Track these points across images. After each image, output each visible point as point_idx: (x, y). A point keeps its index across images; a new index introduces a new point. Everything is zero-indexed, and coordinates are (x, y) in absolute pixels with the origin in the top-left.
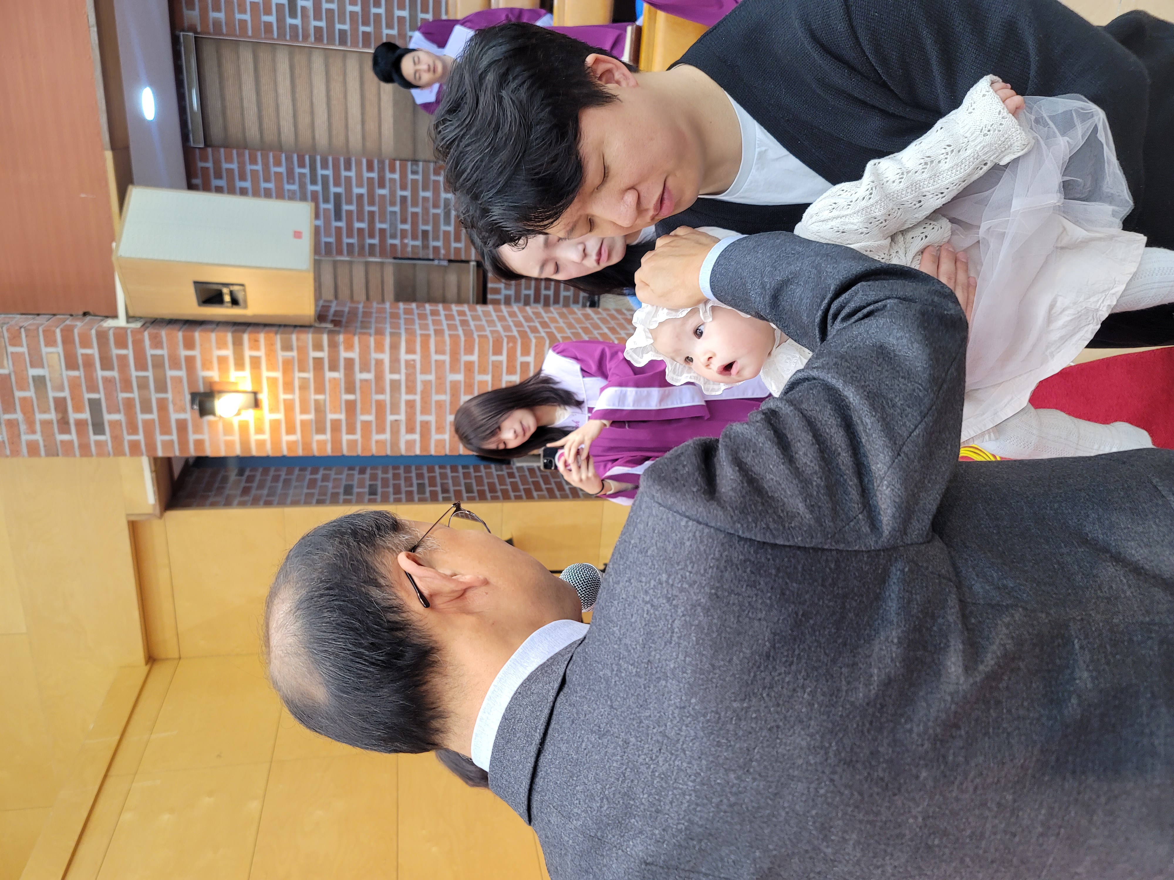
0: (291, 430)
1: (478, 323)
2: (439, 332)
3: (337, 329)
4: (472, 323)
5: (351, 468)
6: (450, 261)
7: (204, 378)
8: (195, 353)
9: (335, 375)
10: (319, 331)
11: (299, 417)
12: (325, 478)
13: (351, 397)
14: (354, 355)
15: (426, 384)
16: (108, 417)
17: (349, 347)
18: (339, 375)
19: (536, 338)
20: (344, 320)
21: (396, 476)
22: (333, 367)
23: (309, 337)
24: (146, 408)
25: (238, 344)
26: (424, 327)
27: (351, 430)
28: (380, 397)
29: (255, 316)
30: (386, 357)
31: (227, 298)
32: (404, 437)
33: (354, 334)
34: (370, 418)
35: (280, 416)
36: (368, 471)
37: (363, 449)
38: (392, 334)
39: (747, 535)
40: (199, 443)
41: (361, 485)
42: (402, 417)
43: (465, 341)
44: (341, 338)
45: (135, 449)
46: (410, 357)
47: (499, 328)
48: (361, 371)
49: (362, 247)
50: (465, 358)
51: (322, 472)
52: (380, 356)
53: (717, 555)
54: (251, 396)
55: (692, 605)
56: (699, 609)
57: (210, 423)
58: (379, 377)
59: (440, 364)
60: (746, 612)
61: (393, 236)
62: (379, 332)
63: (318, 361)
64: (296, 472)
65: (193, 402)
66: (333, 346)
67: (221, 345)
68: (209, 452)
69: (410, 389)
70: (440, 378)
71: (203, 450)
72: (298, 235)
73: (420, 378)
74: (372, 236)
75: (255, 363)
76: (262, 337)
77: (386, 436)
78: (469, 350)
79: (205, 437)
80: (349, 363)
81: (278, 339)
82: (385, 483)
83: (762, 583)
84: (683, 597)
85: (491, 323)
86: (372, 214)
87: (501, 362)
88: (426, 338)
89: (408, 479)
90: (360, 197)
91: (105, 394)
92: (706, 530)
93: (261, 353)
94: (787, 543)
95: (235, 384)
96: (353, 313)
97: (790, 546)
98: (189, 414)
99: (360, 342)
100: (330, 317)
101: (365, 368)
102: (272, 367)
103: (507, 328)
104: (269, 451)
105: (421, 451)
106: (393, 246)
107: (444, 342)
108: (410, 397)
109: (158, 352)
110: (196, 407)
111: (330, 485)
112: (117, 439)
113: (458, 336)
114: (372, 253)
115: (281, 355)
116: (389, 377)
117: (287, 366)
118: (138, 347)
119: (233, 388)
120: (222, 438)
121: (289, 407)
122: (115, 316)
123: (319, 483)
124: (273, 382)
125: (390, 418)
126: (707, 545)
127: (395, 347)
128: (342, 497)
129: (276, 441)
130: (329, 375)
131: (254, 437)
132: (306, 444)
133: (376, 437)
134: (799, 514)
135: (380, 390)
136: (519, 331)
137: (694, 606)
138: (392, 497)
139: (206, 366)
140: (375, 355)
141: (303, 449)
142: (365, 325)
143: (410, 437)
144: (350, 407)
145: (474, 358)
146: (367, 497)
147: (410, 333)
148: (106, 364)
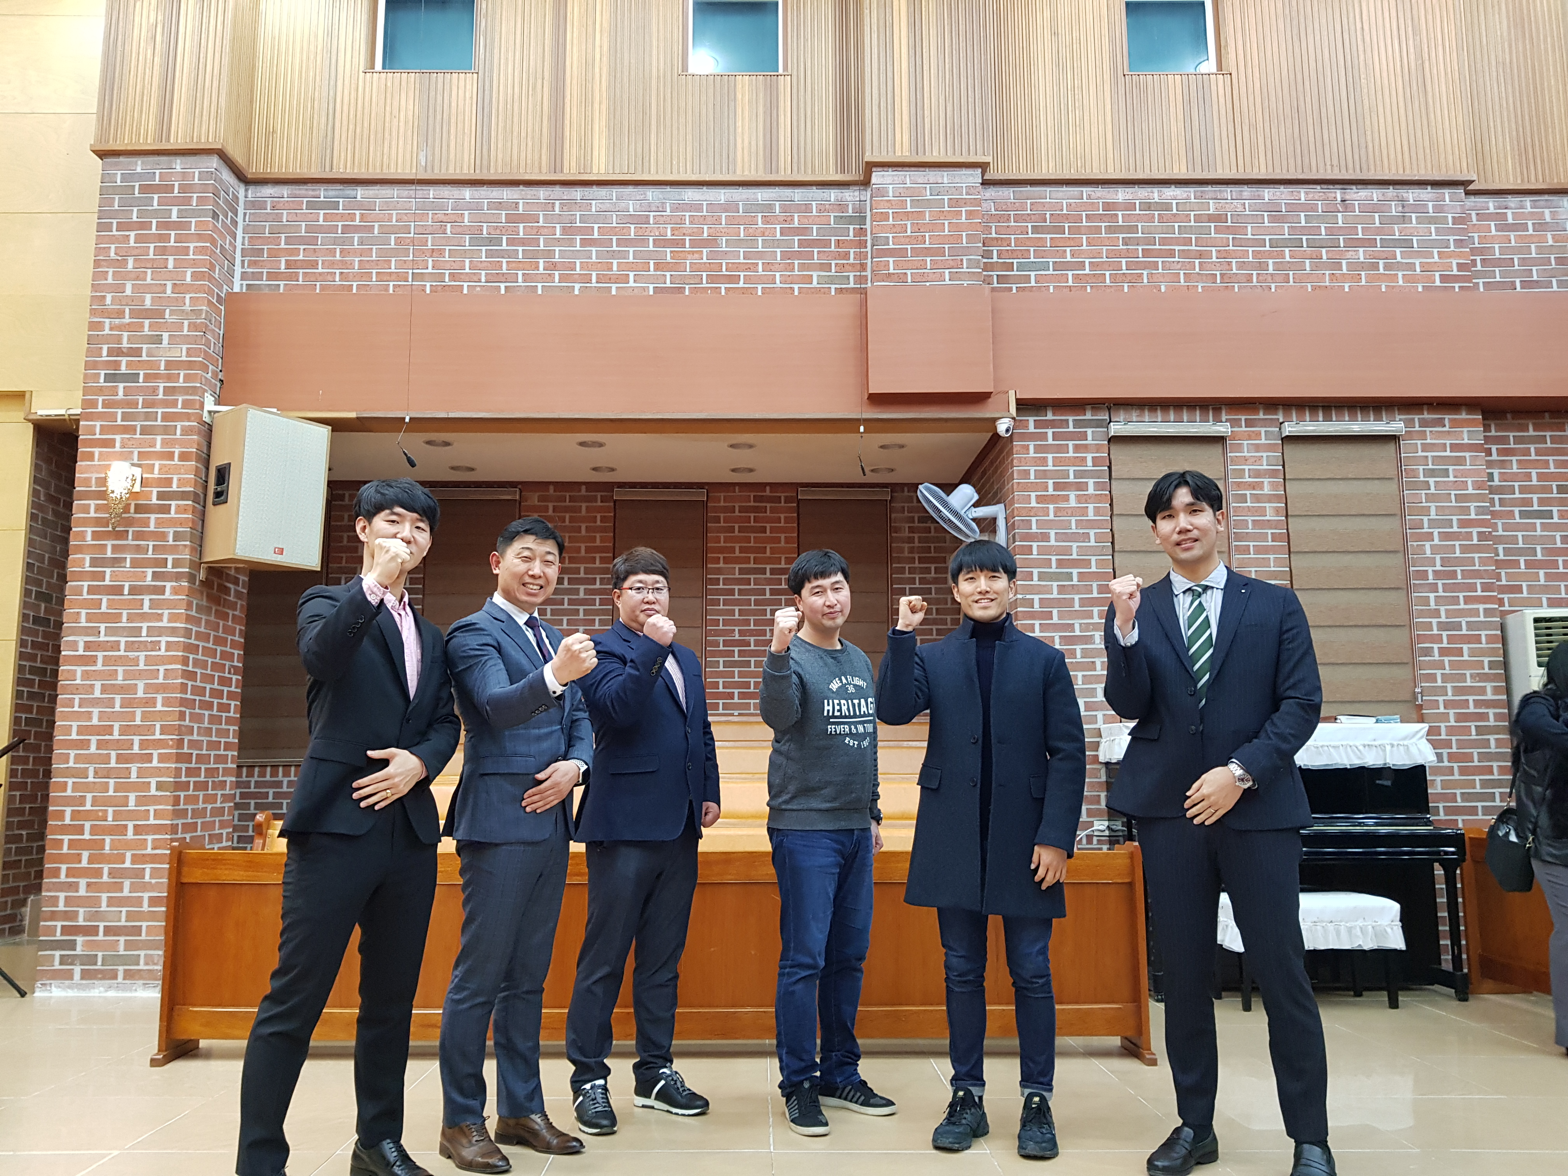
0: (96, 535)
3: (198, 582)
7: (153, 465)
8: (176, 461)
9: (149, 578)
10: (195, 566)
11: (109, 543)
13: (126, 592)
14: (168, 595)
15: (135, 661)
16: (121, 386)
17: (175, 591)
18: (149, 581)
22: (156, 576)
23: (188, 556)
24: (127, 417)
25: (184, 496)
26: (200, 664)
27: (92, 590)
28: (124, 618)
30: (164, 623)
32: (81, 640)
33: (190, 597)
34: (104, 608)
37: (71, 601)
38: (188, 631)
40: (90, 456)
42: (102, 638)
44: (187, 585)
45: (88, 404)
46: (163, 646)
48: (151, 601)
50: (159, 698)
52: (165, 618)
58: (144, 617)
59: (154, 674)
62: (191, 620)
63: (163, 563)
66: (178, 577)
67: (184, 482)
68: (81, 464)
69: (130, 646)
70: (140, 675)
71: (83, 459)
72: (281, 552)
73: (142, 655)
75: (164, 509)
76: (190, 516)
77: (84, 623)
78: (167, 702)
79: (95, 459)
80: (160, 590)
81: (187, 529)
87: (152, 732)
91: (142, 387)
93: (174, 515)
98: (119, 450)
99: (182, 600)
101: (153, 604)
102: (160, 523)
104: (77, 515)
105: (65, 656)
108: (122, 646)
109: (178, 432)
112: (99, 391)
115: (170, 531)
116: (145, 626)
117: (160, 536)
118: (185, 417)
122: (215, 403)
124: (146, 523)
125: (102, 627)
129: (86, 522)
130: (150, 572)
132: (80, 548)
133: (83, 613)
135: (131, 618)
139: (165, 468)
140: (166, 613)
141: (76, 546)
142: (201, 609)
143: (81, 645)
144: (116, 590)
145: (160, 707)
148: (170, 391)
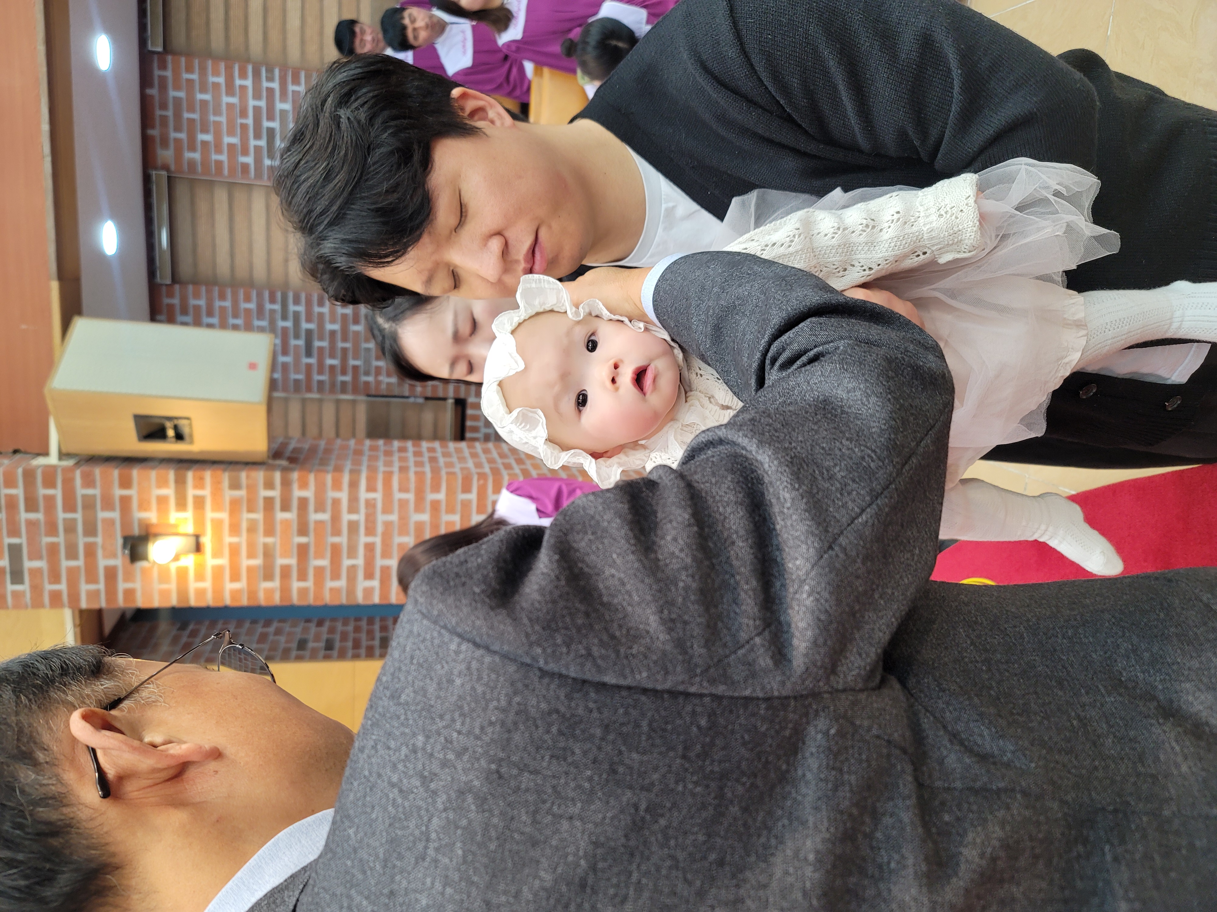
0: (235, 577)
1: (448, 460)
2: (403, 469)
3: (292, 466)
4: (442, 461)
5: (308, 621)
6: (427, 399)
7: (140, 521)
8: (132, 492)
9: (287, 515)
10: (273, 468)
11: (245, 563)
12: (278, 632)
13: (304, 540)
14: (309, 493)
15: (388, 525)
16: (28, 564)
17: (304, 485)
18: (291, 516)
19: (509, 475)
20: (302, 457)
21: (357, 629)
22: (286, 507)
23: (260, 475)
24: (72, 554)
25: (180, 482)
26: (389, 464)
27: (302, 577)
28: (336, 540)
29: (202, 452)
30: (343, 496)
31: (171, 433)
32: (362, 584)
33: (310, 471)
34: (324, 562)
35: (224, 561)
36: (327, 624)
37: (316, 598)
38: (352, 472)
39: (552, 666)
40: (129, 593)
41: (317, 639)
42: (360, 561)
43: (432, 478)
44: (295, 475)
45: (56, 600)
46: (371, 495)
47: (470, 464)
48: (316, 511)
49: (333, 385)
50: (431, 497)
51: (275, 625)
52: (337, 495)
53: (503, 703)
54: (192, 540)
55: (459, 791)
56: (470, 799)
57: (144, 571)
58: (336, 518)
59: (403, 504)
60: (548, 805)
61: (367, 373)
62: (338, 469)
63: (269, 502)
64: (247, 625)
65: (124, 546)
66: (286, 484)
67: (162, 483)
68: (141, 603)
69: (370, 531)
70: (404, 519)
71: (134, 600)
72: (253, 366)
73: (381, 518)
74: (344, 372)
75: (199, 503)
76: (208, 475)
77: (342, 583)
78: (436, 488)
79: (137, 585)
80: (303, 503)
81: (225, 477)
82: (344, 637)
83: (577, 751)
84: (445, 775)
85: (462, 459)
86: (345, 351)
87: (470, 501)
88: (388, 476)
89: (370, 634)
90: (333, 333)
91: (28, 539)
92: (488, 659)
93: (206, 492)
94: (622, 682)
95: (175, 526)
96: (313, 450)
97: (629, 688)
98: (119, 561)
99: (316, 479)
100: (288, 453)
101: (320, 507)
102: (217, 507)
103: (478, 465)
104: (209, 601)
105: (381, 599)
106: (367, 383)
107: (408, 479)
108: (370, 539)
109: (90, 492)
110: (127, 552)
111: (282, 639)
112: (36, 589)
113: (423, 473)
114: (344, 391)
115: (229, 494)
116: (346, 517)
117: (235, 505)
118: (68, 485)
119: (173, 530)
120: (157, 586)
121: (234, 551)
122: (46, 454)
123: (271, 638)
124: (217, 524)
125: (347, 562)
126: (487, 685)
127: (354, 485)
128: (294, 653)
129: (218, 590)
130: (281, 516)
131: (193, 585)
132: (252, 593)
133: (330, 584)
134: (648, 632)
135: (337, 532)
136: (491, 469)
137: (461, 793)
138: (350, 653)
139: (144, 506)
140: (331, 494)
141: (249, 599)
142: (324, 462)
143: (369, 584)
144: (303, 551)
145: (441, 496)
146: (322, 653)
147: (372, 470)
148: (31, 505)
